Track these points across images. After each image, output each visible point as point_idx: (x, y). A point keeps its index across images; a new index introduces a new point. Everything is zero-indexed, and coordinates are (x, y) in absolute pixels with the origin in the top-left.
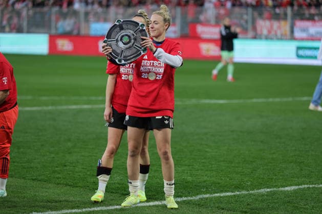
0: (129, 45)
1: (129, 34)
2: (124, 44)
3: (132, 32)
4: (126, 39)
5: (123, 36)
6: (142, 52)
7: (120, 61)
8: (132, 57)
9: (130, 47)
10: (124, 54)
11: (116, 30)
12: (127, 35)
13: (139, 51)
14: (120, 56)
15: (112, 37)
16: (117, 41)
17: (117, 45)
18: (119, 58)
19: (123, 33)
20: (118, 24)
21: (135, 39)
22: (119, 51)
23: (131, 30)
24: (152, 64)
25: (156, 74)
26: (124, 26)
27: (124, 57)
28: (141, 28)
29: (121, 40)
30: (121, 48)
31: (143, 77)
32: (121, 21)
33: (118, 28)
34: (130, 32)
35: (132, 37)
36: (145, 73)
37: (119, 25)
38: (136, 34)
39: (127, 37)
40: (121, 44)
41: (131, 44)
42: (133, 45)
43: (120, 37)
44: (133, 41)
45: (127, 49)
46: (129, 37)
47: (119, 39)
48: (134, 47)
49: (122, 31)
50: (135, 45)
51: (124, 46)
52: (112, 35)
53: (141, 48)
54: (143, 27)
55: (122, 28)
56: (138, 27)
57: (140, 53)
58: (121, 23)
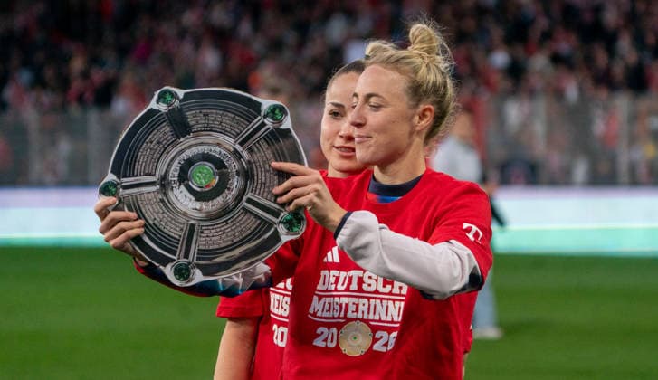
0: (219, 200)
1: (216, 151)
2: (200, 196)
3: (229, 142)
4: (204, 176)
5: (190, 163)
6: (282, 229)
7: (182, 272)
8: (237, 252)
9: (225, 211)
10: (199, 243)
11: (156, 136)
12: (206, 157)
13: (270, 225)
14: (181, 250)
15: (139, 167)
16: (164, 184)
17: (165, 203)
18: (179, 259)
19: (190, 147)
20: (162, 107)
21: (248, 175)
22: (175, 230)
23: (225, 132)
24: (354, 286)
25: (375, 329)
26: (192, 118)
27: (203, 254)
28: (268, 122)
29: (184, 178)
30: (185, 214)
31: (319, 343)
32: (174, 95)
33: (166, 128)
34: (223, 144)
35: (233, 166)
36: (329, 326)
37: (170, 113)
38: (250, 151)
39: (208, 167)
40: (182, 199)
41: (228, 197)
42: (239, 198)
43: (176, 166)
44: (236, 183)
45: (211, 217)
46: (219, 164)
47: (174, 175)
48: (246, 210)
49: (185, 141)
50: (249, 201)
51: (198, 205)
52: (141, 159)
53: (276, 214)
54: (280, 122)
55: (181, 127)
56: (256, 122)
57: (276, 237)
58: (177, 103)
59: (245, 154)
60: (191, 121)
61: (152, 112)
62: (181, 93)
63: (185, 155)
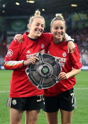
0: (42, 74)
2: (42, 70)
3: (52, 73)
4: (45, 70)
7: (28, 71)
9: (40, 75)
10: (34, 72)
11: (51, 60)
12: (49, 70)
13: (39, 84)
14: (32, 69)
15: (45, 59)
16: (43, 64)
17: (39, 65)
18: (30, 70)
19: (50, 67)
20: (56, 60)
21: (47, 78)
22: (35, 68)
23: (54, 72)
27: (32, 73)
28: (57, 79)
29: (44, 67)
30: (38, 68)
32: (58, 62)
33: (52, 62)
35: (48, 75)
37: (55, 62)
38: (51, 77)
39: (47, 71)
40: (41, 68)
42: (43, 77)
44: (45, 76)
45: (38, 73)
47: (45, 65)
49: (51, 65)
50: (42, 79)
51: (40, 71)
53: (41, 84)
54: (57, 81)
56: (56, 77)
57: (37, 85)
58: (57, 63)
59: (51, 76)
60: (54, 66)
63: (48, 66)
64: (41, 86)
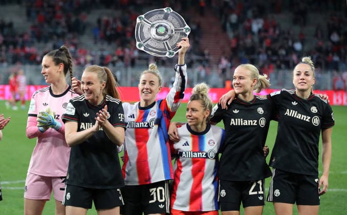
0: (160, 37)
1: (168, 27)
2: (157, 33)
3: (173, 28)
5: (161, 26)
6: (168, 53)
7: (140, 46)
9: (159, 40)
10: (149, 42)
11: (159, 16)
12: (165, 27)
13: (166, 50)
14: (144, 41)
15: (150, 19)
16: (152, 26)
17: (149, 30)
18: (142, 42)
19: (164, 23)
20: (166, 11)
21: (171, 37)
22: (146, 36)
23: (173, 25)
27: (148, 45)
29: (157, 27)
30: (151, 34)
32: (170, 10)
33: (163, 16)
34: (171, 27)
35: (169, 32)
38: (176, 33)
39: (164, 29)
40: (153, 31)
41: (163, 38)
42: (165, 40)
43: (158, 24)
44: (167, 36)
45: (156, 39)
46: (167, 30)
47: (156, 25)
48: (164, 43)
49: (164, 21)
50: (166, 42)
51: (155, 35)
52: (152, 18)
53: (169, 49)
54: (187, 32)
55: (166, 18)
56: (182, 28)
57: (165, 54)
58: (169, 12)
59: (174, 33)
60: (169, 18)
61: (163, 10)
62: (172, 11)
63: (161, 24)
64: (171, 51)
